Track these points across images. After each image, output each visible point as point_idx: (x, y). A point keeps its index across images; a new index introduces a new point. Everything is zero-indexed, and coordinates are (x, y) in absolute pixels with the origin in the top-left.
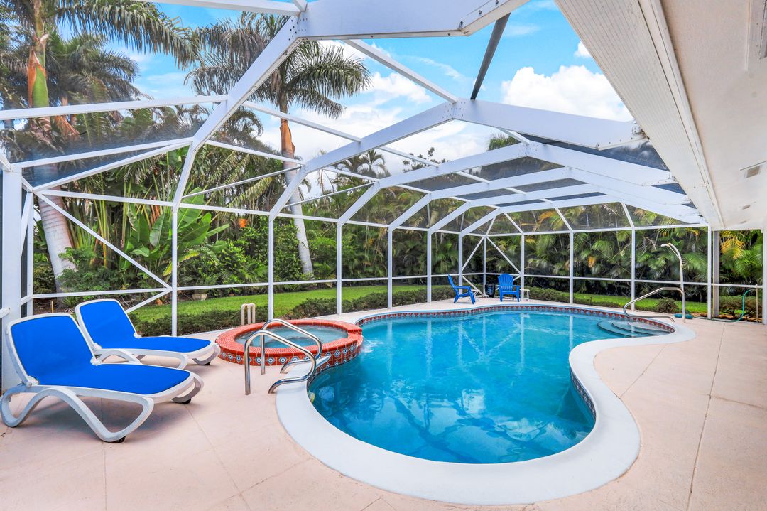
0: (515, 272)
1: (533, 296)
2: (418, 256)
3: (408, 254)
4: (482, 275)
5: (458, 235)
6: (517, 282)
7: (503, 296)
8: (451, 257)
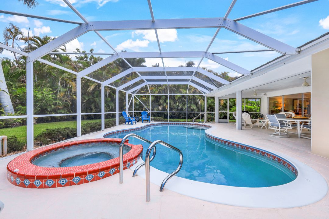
0: (147, 110)
1: (155, 120)
2: (91, 104)
3: (85, 103)
4: (132, 112)
5: (125, 93)
6: (148, 115)
7: (143, 121)
8: (110, 105)
